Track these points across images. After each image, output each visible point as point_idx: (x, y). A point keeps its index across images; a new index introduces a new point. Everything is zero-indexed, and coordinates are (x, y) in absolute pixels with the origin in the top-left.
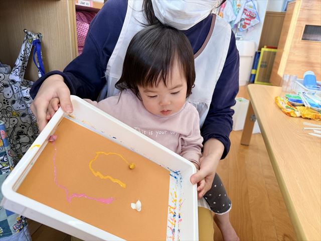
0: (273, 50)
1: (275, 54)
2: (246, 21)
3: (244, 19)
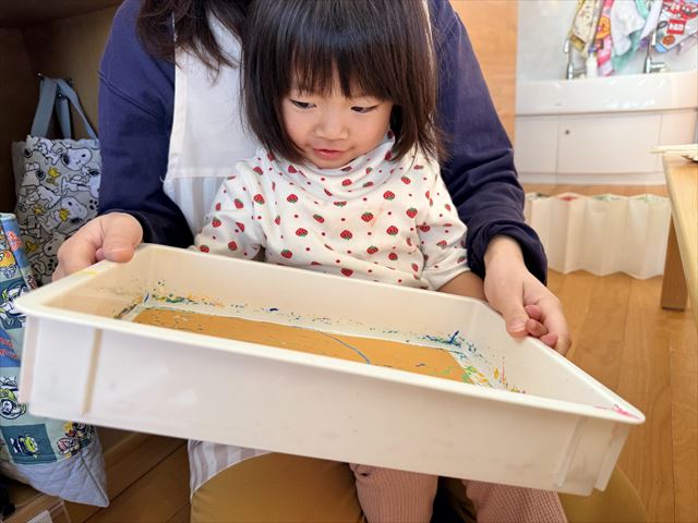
2: (671, 26)
3: (666, 23)
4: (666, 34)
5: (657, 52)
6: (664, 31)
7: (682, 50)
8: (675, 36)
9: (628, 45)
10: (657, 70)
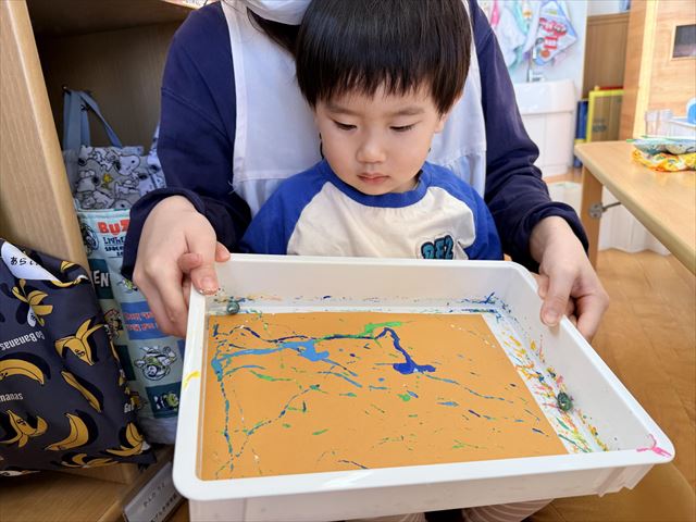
0: (614, 93)
1: (619, 99)
2: (547, 42)
3: (543, 40)
4: (543, 49)
5: (537, 64)
6: (541, 46)
7: (556, 63)
8: (551, 50)
9: (513, 57)
10: (538, 80)
